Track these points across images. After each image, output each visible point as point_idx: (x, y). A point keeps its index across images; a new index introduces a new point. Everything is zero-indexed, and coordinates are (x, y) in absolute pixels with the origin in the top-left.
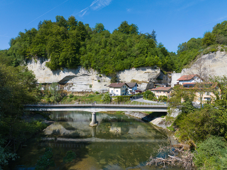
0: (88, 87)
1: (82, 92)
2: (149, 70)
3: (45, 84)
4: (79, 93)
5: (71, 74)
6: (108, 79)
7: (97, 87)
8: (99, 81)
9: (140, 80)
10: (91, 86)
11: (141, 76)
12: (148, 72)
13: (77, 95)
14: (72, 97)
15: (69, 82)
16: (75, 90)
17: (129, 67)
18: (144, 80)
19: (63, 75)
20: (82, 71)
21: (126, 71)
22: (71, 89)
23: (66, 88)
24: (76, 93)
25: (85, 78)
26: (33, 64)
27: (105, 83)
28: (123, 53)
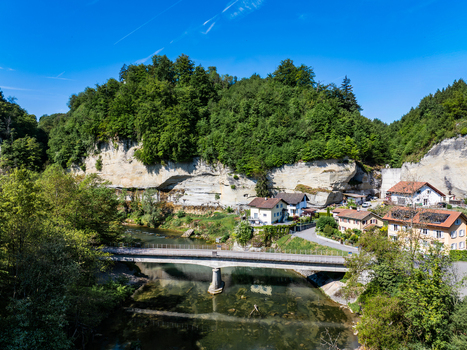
0: (213, 198)
1: (202, 208)
2: (334, 166)
3: (134, 190)
4: (195, 208)
5: (180, 172)
6: (251, 184)
7: (230, 198)
8: (234, 188)
9: (314, 186)
10: (218, 196)
11: (315, 178)
12: (331, 171)
13: (192, 212)
14: (182, 215)
15: (177, 187)
16: (187, 203)
17: (293, 160)
18: (323, 185)
19: (165, 174)
20: (202, 167)
21: (287, 169)
22: (181, 200)
23: (171, 199)
24: (189, 208)
25: (207, 180)
26: (110, 151)
27: (245, 191)
28: (281, 131)
